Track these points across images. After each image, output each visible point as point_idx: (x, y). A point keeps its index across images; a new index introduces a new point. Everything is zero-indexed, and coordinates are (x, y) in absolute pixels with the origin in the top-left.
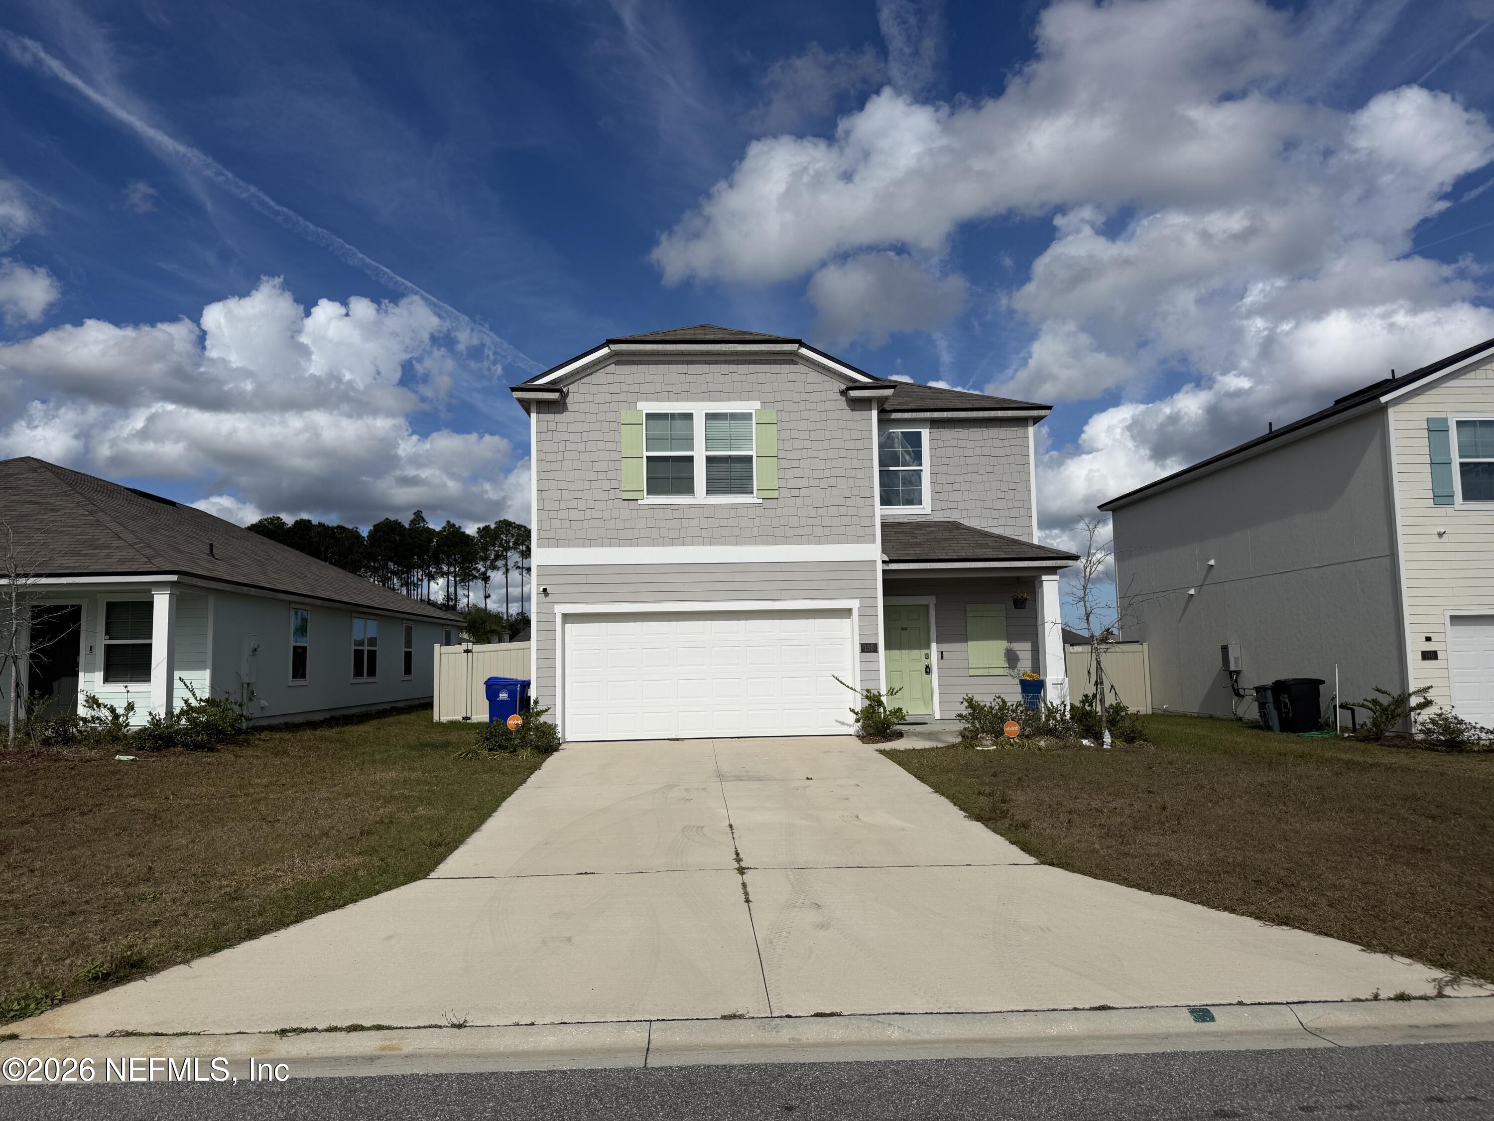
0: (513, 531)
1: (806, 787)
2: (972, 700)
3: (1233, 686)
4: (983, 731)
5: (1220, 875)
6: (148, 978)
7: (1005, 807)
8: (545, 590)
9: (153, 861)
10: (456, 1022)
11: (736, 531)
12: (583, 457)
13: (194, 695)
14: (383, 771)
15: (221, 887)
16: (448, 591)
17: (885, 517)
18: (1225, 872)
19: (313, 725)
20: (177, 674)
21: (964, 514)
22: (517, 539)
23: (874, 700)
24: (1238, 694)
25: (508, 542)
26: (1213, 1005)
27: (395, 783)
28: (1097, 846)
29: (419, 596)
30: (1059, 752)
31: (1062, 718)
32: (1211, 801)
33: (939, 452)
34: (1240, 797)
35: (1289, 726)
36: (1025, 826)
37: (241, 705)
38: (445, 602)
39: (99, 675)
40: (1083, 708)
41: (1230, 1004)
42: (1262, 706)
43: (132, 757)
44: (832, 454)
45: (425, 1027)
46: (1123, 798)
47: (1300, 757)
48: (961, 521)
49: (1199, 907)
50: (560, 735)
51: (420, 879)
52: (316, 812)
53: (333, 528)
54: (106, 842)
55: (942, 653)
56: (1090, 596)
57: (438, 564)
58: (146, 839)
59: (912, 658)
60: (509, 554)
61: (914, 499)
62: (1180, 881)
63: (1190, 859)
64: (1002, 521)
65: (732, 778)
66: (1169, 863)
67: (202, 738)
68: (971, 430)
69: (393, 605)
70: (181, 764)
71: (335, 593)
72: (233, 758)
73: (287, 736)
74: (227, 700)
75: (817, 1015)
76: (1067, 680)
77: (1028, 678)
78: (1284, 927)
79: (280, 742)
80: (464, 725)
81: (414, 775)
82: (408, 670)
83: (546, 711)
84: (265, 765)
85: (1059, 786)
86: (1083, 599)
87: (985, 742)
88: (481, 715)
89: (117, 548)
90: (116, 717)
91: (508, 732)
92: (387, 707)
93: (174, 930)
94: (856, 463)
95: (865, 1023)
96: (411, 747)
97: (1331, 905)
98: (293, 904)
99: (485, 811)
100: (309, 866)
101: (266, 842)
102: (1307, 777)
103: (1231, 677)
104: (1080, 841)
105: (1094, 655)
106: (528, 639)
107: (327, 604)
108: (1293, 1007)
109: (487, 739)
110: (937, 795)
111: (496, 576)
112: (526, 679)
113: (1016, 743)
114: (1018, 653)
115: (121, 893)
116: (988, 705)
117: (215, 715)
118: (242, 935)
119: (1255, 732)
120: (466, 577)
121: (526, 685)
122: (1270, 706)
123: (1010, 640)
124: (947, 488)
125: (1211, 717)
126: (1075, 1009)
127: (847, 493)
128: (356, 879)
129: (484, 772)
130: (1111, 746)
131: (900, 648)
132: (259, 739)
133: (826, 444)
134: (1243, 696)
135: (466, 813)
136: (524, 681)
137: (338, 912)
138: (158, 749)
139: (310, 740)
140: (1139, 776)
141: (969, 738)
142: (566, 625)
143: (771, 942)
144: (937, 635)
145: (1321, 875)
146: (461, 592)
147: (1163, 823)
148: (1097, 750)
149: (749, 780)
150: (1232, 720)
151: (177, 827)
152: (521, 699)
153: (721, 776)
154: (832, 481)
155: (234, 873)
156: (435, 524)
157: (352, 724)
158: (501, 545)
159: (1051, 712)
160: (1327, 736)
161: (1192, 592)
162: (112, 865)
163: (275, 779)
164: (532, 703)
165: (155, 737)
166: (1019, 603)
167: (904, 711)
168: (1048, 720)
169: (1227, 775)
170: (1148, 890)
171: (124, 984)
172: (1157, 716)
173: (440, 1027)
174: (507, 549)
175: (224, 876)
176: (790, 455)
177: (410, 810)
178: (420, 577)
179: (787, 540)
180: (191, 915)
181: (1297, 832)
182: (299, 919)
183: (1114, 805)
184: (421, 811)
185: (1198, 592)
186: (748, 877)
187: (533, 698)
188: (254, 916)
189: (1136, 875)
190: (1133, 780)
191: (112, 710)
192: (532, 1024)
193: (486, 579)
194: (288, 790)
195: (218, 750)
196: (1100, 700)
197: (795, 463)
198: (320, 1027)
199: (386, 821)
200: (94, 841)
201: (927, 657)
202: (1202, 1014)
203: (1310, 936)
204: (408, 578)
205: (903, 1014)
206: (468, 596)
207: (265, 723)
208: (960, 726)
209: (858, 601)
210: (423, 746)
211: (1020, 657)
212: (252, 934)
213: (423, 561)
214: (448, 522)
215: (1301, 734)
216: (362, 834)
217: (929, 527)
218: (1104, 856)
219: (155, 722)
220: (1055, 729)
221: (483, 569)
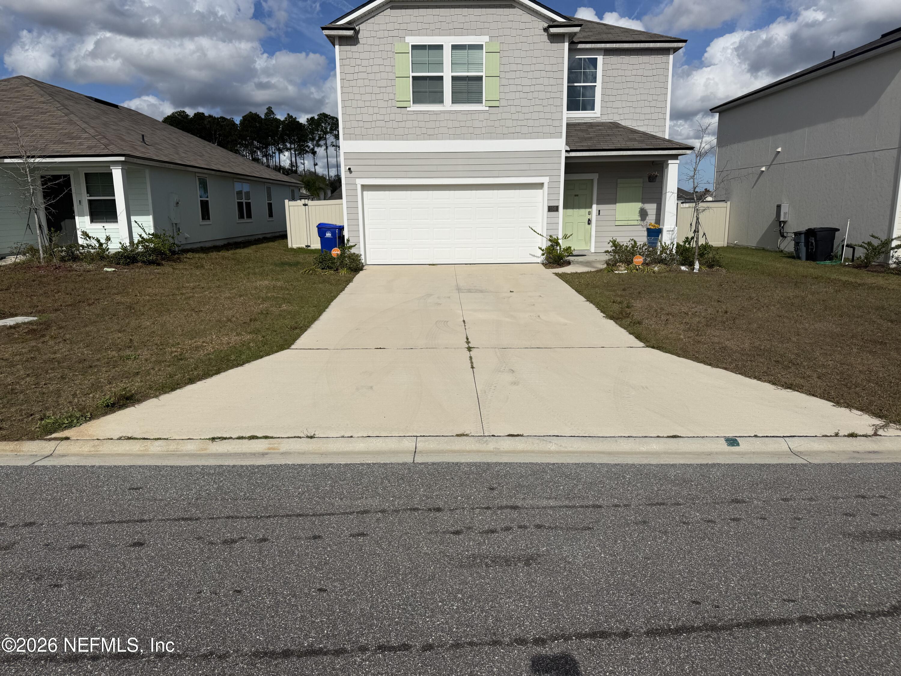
0: (329, 121)
1: (509, 297)
2: (615, 241)
3: (780, 230)
4: (620, 262)
5: (754, 357)
6: (136, 406)
7: (628, 310)
8: (349, 169)
9: (132, 335)
10: (309, 435)
11: (471, 130)
12: (371, 76)
13: (144, 231)
14: (261, 280)
15: (172, 352)
16: (291, 161)
17: (569, 119)
18: (758, 355)
19: (217, 248)
20: (133, 218)
21: (622, 117)
22: (332, 126)
23: (555, 242)
24: (783, 236)
25: (326, 128)
26: (740, 437)
27: (268, 288)
28: (682, 337)
29: (274, 163)
30: (666, 274)
31: (670, 253)
32: (756, 308)
33: (609, 73)
34: (774, 306)
35: (811, 257)
36: (640, 323)
37: (173, 238)
38: (290, 168)
39: (87, 218)
40: (684, 246)
41: (749, 437)
42: (797, 244)
43: (114, 269)
44: (537, 74)
45: (292, 437)
46: (702, 305)
47: (816, 278)
48: (619, 122)
49: (740, 376)
50: (363, 261)
51: (286, 349)
52: (223, 306)
53: (218, 118)
54: (104, 323)
55: (599, 211)
56: (698, 175)
57: (284, 142)
58: (127, 321)
59: (580, 214)
60: (327, 136)
61: (589, 105)
62: (730, 360)
63: (738, 346)
64: (646, 122)
65: (465, 291)
66: (725, 348)
67: (153, 257)
68: (632, 57)
69: (258, 174)
70: (142, 274)
71: (222, 166)
72: (172, 270)
73: (203, 255)
74: (164, 234)
75: (509, 435)
76: (676, 228)
77: (652, 228)
78: (788, 390)
79: (199, 259)
80: (306, 251)
81: (279, 284)
82: (271, 215)
83: (354, 246)
84: (191, 274)
85: (663, 297)
86: (693, 177)
87: (621, 268)
88: (316, 244)
89: (85, 138)
90: (101, 245)
91: (332, 259)
92: (261, 237)
93: (148, 378)
94: (552, 82)
95: (536, 441)
96: (276, 265)
97: (819, 378)
98: (213, 364)
99: (322, 308)
100: (221, 340)
101: (195, 325)
102: (818, 293)
103: (780, 225)
104: (671, 333)
105: (695, 213)
106: (340, 197)
107: (218, 173)
108: (787, 439)
109: (320, 262)
110: (588, 303)
111: (321, 151)
112: (341, 225)
113: (640, 268)
114: (648, 211)
115: (116, 355)
116: (625, 244)
117: (159, 244)
118: (186, 381)
119: (790, 260)
120: (301, 151)
121: (341, 228)
122: (802, 245)
123: (643, 202)
124: (612, 98)
125: (763, 249)
126: (658, 437)
127: (545, 103)
128: (249, 348)
129: (320, 283)
130: (699, 270)
131: (573, 207)
132: (186, 258)
133: (533, 68)
134: (786, 237)
135: (311, 309)
136: (340, 226)
137: (240, 369)
138: (128, 264)
139: (216, 258)
140: (713, 291)
141: (611, 265)
142: (364, 192)
143: (485, 392)
144: (597, 200)
145: (816, 358)
146: (299, 161)
147: (724, 323)
148: (690, 273)
149: (475, 292)
150: (776, 252)
151: (143, 314)
152: (339, 237)
153: (459, 290)
154: (536, 95)
155: (178, 344)
156: (281, 116)
157: (240, 248)
158: (322, 130)
159: (664, 249)
160: (835, 264)
161: (763, 169)
162: (110, 337)
163: (197, 284)
164: (346, 241)
165: (125, 257)
166: (652, 179)
167: (572, 249)
168: (661, 254)
169: (768, 291)
170: (710, 365)
171: (124, 409)
172: (729, 248)
173: (300, 437)
174: (326, 133)
175: (173, 345)
176: (508, 75)
177: (278, 306)
178: (273, 151)
179: (504, 136)
180: (157, 369)
181: (806, 330)
182: (218, 372)
183: (696, 309)
184: (284, 307)
185: (767, 169)
186: (473, 353)
187: (346, 238)
188: (192, 370)
189: (703, 356)
190: (709, 293)
191: (98, 241)
192: (352, 437)
193: (314, 153)
194: (206, 291)
195: (163, 265)
196: (696, 241)
197: (511, 82)
198: (234, 437)
199: (264, 312)
200: (98, 322)
201: (590, 213)
202: (732, 442)
203: (803, 396)
204: (266, 152)
205: (558, 436)
206: (304, 164)
207: (189, 247)
208: (607, 257)
209: (548, 178)
210: (283, 264)
211: (649, 213)
212: (192, 381)
213: (274, 140)
214: (288, 114)
215: (818, 262)
216: (251, 320)
217: (598, 126)
218: (685, 343)
219: (124, 248)
220: (665, 259)
221: (312, 147)
